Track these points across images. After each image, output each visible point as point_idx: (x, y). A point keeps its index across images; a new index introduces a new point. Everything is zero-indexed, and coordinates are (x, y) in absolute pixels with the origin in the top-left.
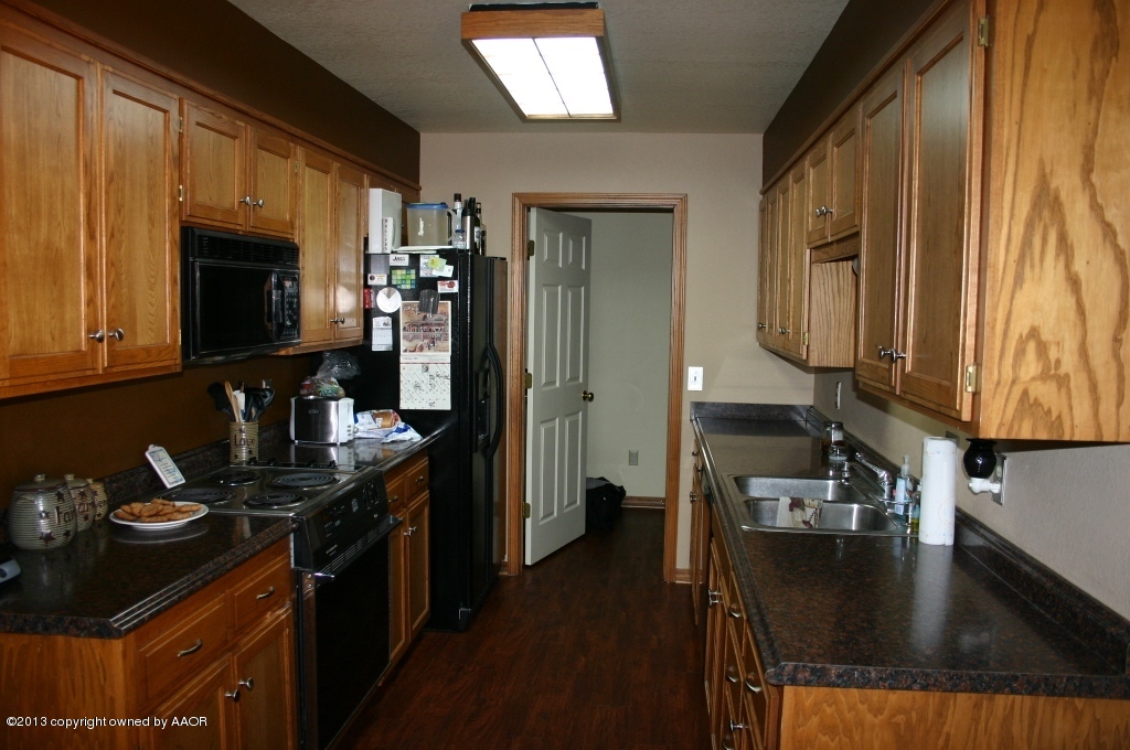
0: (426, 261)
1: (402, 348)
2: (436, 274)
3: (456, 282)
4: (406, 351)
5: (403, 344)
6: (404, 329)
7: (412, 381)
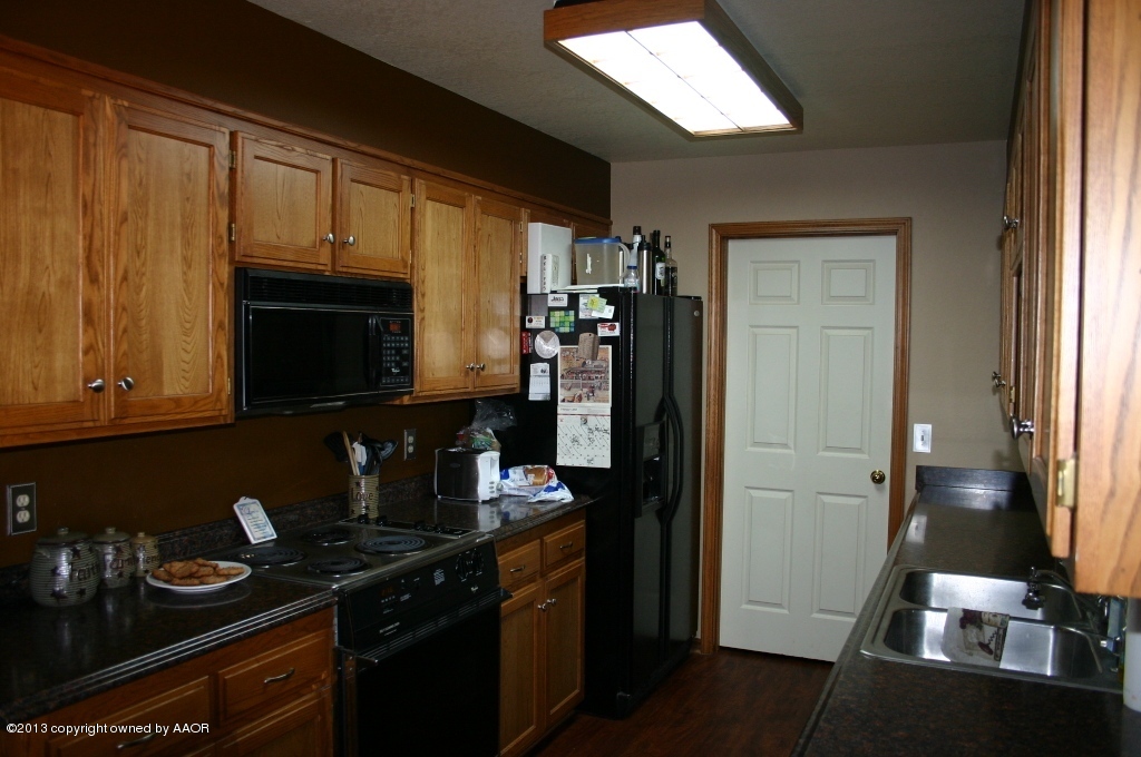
0: (586, 301)
1: (560, 398)
2: (596, 315)
3: (617, 324)
4: (563, 401)
5: (561, 394)
6: (562, 376)
7: (570, 435)
